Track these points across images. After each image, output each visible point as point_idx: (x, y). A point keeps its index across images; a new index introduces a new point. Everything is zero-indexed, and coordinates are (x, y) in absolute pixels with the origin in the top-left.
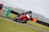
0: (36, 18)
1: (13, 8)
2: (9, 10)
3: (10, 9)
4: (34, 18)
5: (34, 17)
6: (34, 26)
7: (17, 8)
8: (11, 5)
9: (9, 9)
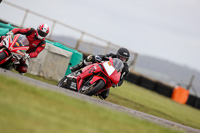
0: (188, 88)
1: (92, 45)
2: (76, 52)
3: (80, 48)
4: (177, 87)
5: (179, 85)
6: (179, 122)
7: (109, 43)
8: (83, 33)
9: (76, 49)
